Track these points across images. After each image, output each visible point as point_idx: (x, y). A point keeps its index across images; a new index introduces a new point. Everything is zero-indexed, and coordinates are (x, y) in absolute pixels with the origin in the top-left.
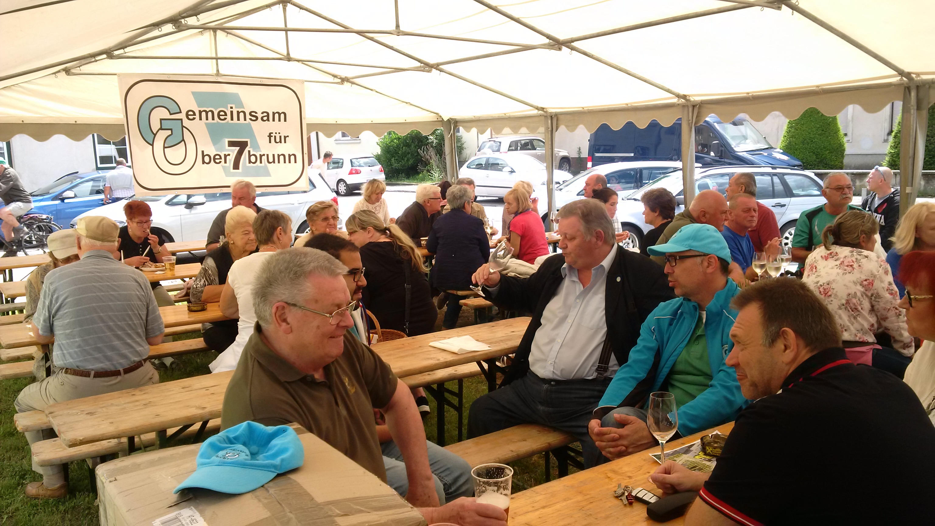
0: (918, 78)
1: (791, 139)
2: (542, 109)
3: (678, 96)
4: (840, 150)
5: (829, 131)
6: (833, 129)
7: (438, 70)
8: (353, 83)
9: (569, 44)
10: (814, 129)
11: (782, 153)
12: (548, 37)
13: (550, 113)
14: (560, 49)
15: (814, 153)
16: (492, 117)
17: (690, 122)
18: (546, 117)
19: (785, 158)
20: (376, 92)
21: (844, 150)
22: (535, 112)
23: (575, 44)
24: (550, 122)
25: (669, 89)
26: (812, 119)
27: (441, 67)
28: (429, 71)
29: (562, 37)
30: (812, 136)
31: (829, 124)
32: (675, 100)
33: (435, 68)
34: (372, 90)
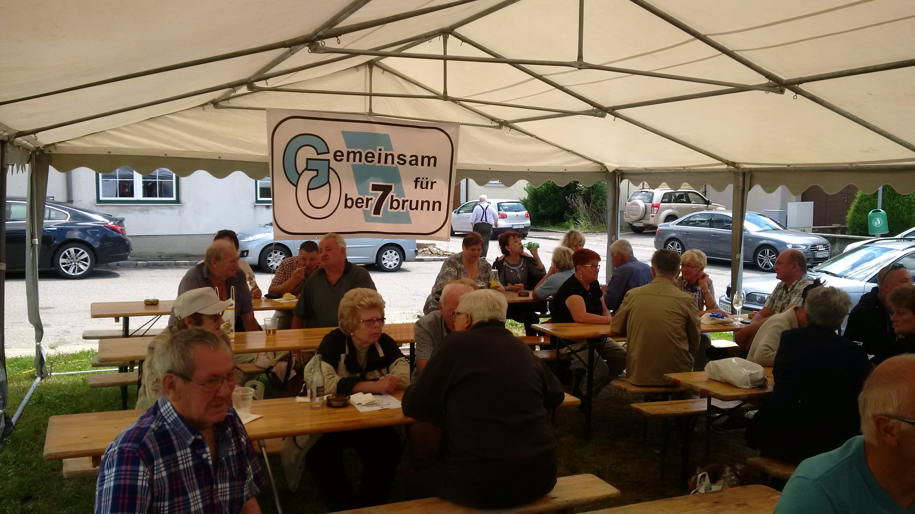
2: (733, 164)
7: (613, 115)
8: (512, 128)
12: (767, 75)
13: (743, 169)
14: (782, 92)
16: (667, 170)
18: (736, 173)
20: (537, 138)
22: (725, 166)
24: (741, 179)
27: (618, 111)
28: (603, 116)
33: (609, 113)
34: (531, 136)
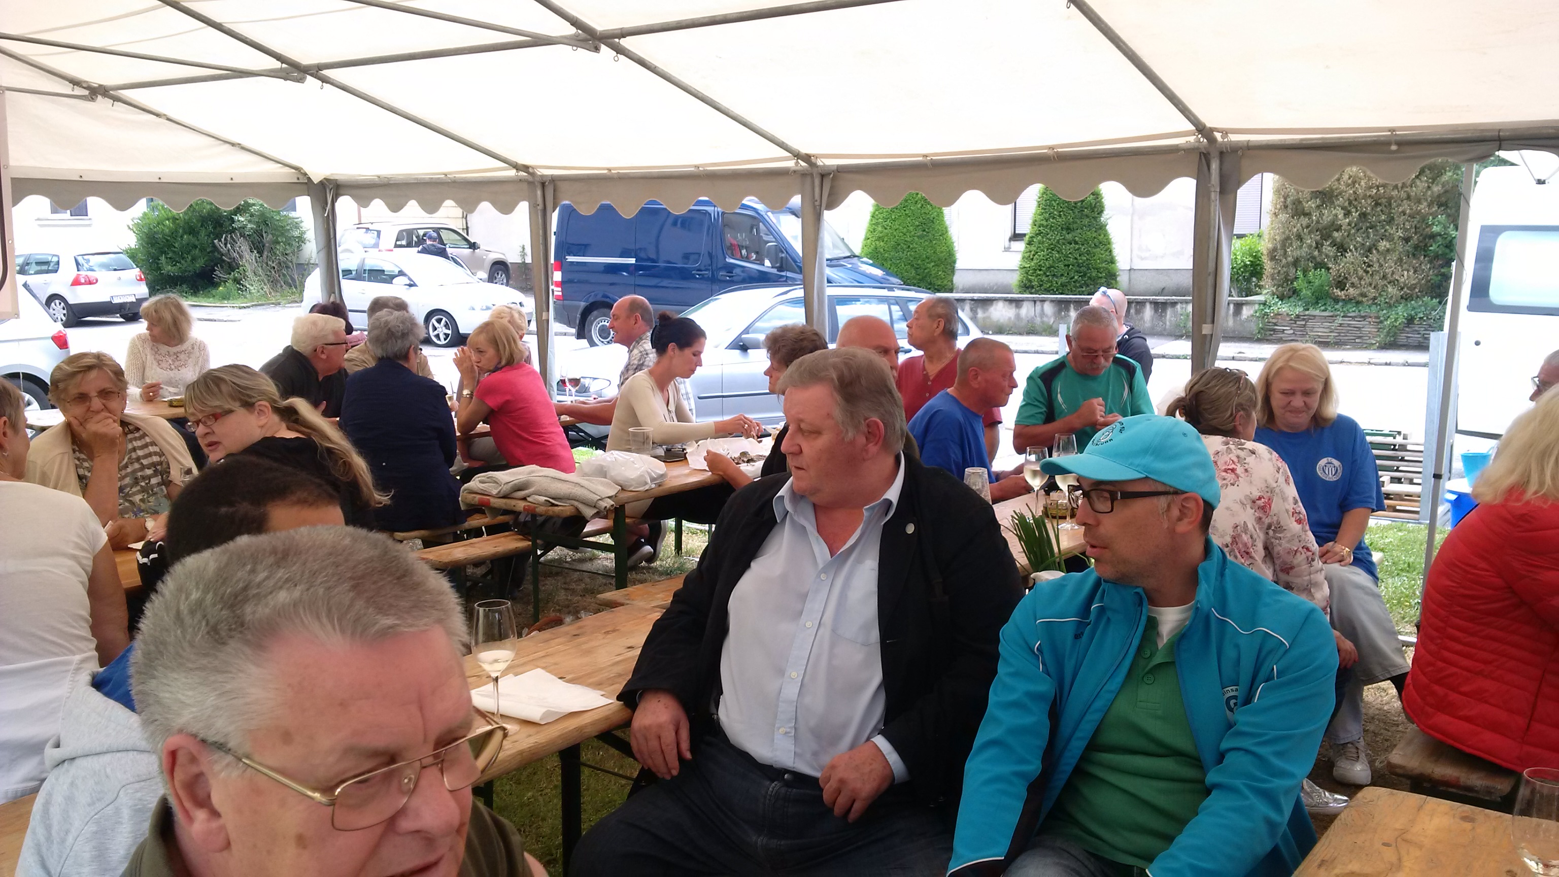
0: (1226, 140)
1: (877, 242)
2: (526, 168)
3: (797, 155)
4: (948, 262)
5: (934, 232)
6: (938, 229)
7: (319, 79)
8: (116, 99)
9: (617, 40)
10: (911, 228)
11: (871, 265)
12: (575, 22)
13: (540, 176)
14: (597, 49)
15: (913, 266)
16: (417, 179)
17: (817, 203)
18: (530, 183)
19: (878, 272)
20: (169, 119)
21: (954, 262)
22: (512, 173)
23: (627, 43)
24: (539, 193)
25: (783, 143)
26: (907, 212)
27: (326, 72)
28: (301, 80)
29: (600, 25)
30: (908, 239)
31: (933, 222)
32: (791, 164)
33: (312, 75)
34: (158, 115)
